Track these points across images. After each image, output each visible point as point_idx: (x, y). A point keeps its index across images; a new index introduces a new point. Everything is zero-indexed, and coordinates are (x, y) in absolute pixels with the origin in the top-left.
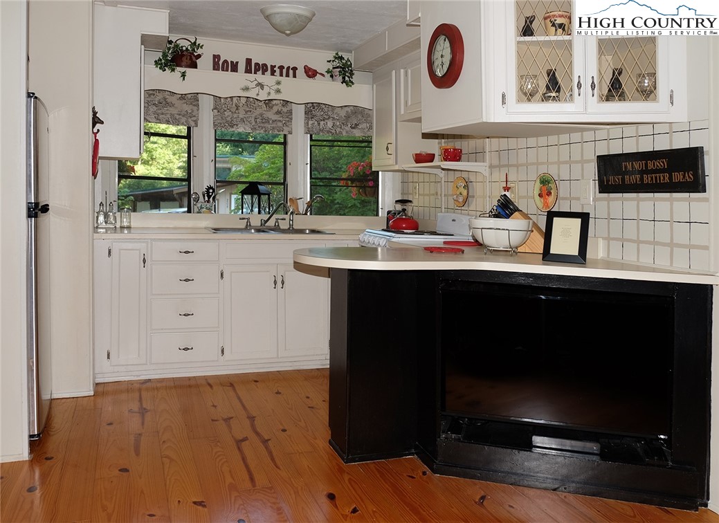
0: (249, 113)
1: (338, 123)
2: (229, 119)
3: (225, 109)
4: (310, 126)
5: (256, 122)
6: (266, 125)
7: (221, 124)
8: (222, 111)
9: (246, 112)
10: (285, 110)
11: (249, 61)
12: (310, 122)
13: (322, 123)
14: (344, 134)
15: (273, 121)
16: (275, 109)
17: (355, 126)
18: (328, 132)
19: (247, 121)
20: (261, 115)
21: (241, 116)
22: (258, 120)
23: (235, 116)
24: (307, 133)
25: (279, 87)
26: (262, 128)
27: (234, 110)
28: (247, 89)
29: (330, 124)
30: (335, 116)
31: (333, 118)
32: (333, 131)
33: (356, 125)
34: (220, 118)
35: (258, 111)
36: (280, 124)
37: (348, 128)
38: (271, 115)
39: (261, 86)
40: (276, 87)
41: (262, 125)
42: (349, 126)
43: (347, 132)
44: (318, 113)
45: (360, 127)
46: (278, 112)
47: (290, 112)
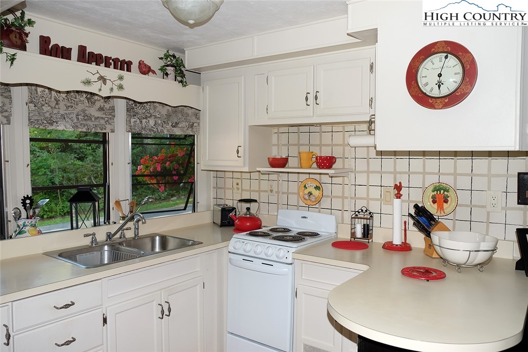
0: (70, 109)
1: (160, 122)
2: (47, 115)
3: (43, 103)
4: (132, 124)
5: (78, 119)
6: (89, 123)
7: (38, 120)
8: (40, 105)
9: (67, 107)
10: (107, 106)
11: (82, 49)
12: (133, 120)
13: (144, 121)
14: (166, 132)
15: (96, 118)
16: (98, 104)
17: (175, 125)
18: (150, 130)
19: (68, 117)
20: (84, 111)
21: (62, 112)
22: (80, 117)
23: (55, 111)
24: (129, 132)
25: (122, 82)
26: (84, 126)
27: (53, 104)
28: (88, 82)
29: (152, 122)
30: (157, 114)
31: (155, 117)
32: (155, 129)
33: (177, 124)
34: (37, 113)
35: (80, 107)
36: (102, 122)
37: (169, 127)
38: (93, 112)
39: (103, 79)
40: (118, 82)
41: (84, 122)
42: (170, 124)
43: (168, 131)
44: (139, 110)
45: (180, 125)
46: (101, 109)
47: (113, 109)
